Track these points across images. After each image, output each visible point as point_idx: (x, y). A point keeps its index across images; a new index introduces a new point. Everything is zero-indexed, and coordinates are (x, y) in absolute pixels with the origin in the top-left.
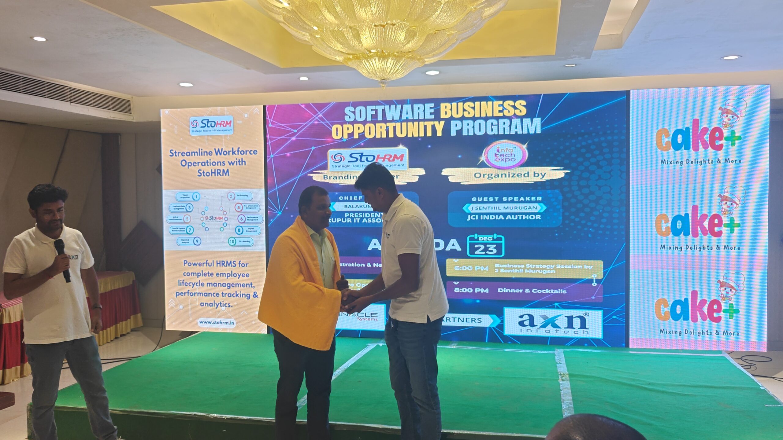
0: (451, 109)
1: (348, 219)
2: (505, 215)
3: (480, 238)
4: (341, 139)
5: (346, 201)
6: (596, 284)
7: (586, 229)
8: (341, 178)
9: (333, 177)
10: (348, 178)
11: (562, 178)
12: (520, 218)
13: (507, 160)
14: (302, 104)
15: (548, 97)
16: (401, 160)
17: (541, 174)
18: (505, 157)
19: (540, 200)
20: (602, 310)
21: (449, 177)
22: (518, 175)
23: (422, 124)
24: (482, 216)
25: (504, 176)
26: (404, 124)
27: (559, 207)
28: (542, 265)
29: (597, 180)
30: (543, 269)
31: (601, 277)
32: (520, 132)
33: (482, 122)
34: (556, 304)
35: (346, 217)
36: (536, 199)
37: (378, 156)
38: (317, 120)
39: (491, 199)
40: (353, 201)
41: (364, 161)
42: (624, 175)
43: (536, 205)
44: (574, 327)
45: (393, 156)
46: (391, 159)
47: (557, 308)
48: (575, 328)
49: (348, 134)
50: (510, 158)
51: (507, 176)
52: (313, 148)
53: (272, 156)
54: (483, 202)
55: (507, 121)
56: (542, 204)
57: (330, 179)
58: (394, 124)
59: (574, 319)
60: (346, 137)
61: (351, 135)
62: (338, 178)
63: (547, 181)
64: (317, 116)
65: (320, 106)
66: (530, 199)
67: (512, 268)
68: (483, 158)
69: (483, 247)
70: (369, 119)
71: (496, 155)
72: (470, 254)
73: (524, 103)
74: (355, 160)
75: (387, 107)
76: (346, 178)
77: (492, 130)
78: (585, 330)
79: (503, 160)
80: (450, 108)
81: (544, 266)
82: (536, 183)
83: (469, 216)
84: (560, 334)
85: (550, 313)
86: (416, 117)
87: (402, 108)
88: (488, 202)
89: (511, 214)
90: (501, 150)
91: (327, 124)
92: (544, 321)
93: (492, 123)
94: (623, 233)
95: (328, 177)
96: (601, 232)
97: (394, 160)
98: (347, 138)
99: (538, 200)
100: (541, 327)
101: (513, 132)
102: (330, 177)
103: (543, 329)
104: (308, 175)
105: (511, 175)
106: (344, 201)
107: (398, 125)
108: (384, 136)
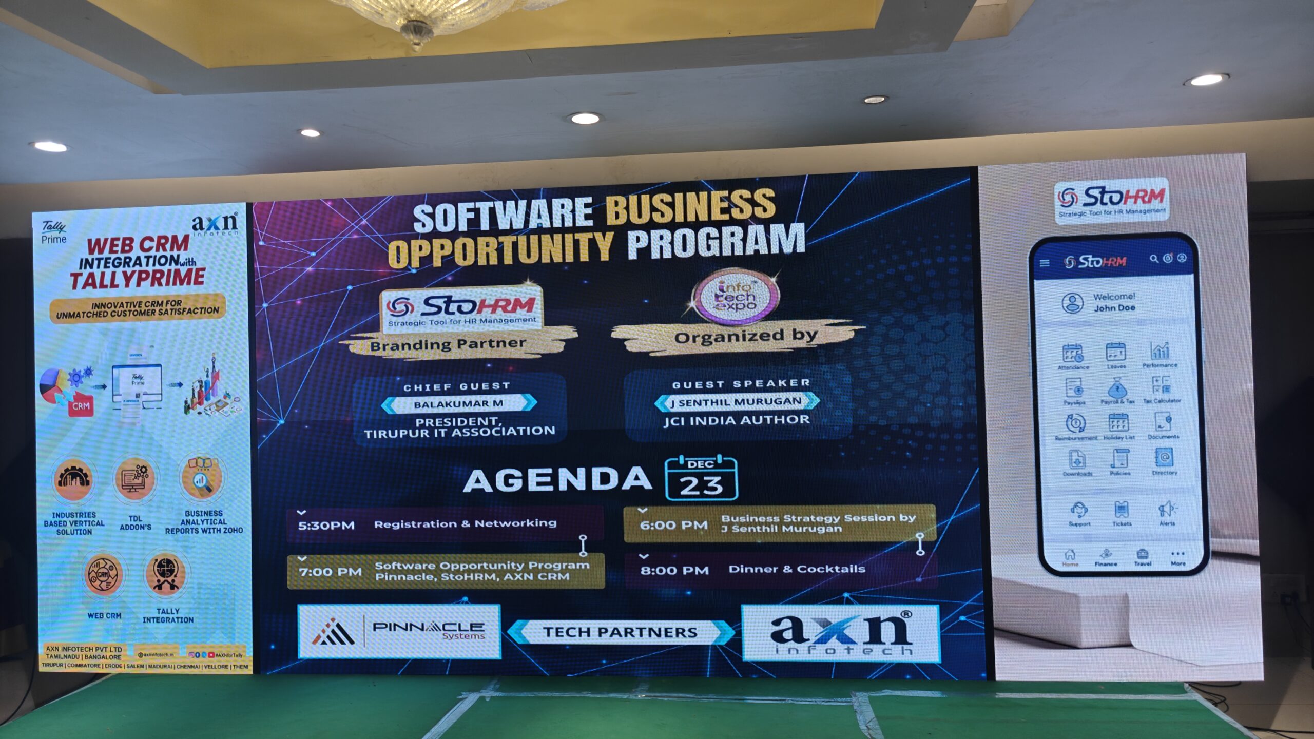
0: (627, 208)
1: (422, 431)
2: (738, 415)
3: (689, 463)
4: (406, 269)
5: (418, 394)
6: (924, 553)
7: (900, 442)
8: (406, 347)
9: (390, 346)
10: (421, 348)
11: (850, 339)
12: (769, 422)
13: (739, 306)
14: (327, 200)
15: (816, 179)
16: (530, 310)
17: (809, 333)
18: (735, 302)
19: (807, 384)
20: (938, 606)
21: (626, 343)
22: (761, 337)
23: (569, 237)
24: (692, 419)
25: (734, 338)
26: (534, 238)
27: (844, 399)
28: (816, 516)
29: (918, 344)
30: (818, 524)
31: (934, 538)
32: (764, 251)
33: (690, 233)
34: (846, 595)
35: (418, 425)
36: (799, 383)
37: (483, 301)
38: (357, 232)
39: (710, 385)
40: (433, 393)
41: (453, 313)
42: (971, 333)
43: (797, 395)
44: (883, 640)
45: (512, 302)
46: (509, 308)
47: (848, 602)
48: (884, 643)
49: (421, 258)
50: (746, 302)
51: (741, 339)
52: (350, 288)
53: (265, 305)
54: (694, 391)
55: (738, 231)
56: (811, 394)
57: (384, 349)
58: (514, 238)
59: (883, 625)
60: (416, 263)
61: (426, 260)
62: (400, 348)
63: (820, 346)
64: (356, 224)
65: (364, 204)
66: (788, 383)
67: (754, 524)
68: (692, 304)
69: (695, 481)
70: (463, 227)
71: (717, 296)
72: (670, 496)
73: (770, 193)
74: (434, 310)
75: (499, 205)
76: (418, 346)
77: (709, 248)
78: (906, 646)
79: (731, 307)
80: (625, 205)
81: (819, 519)
82: (798, 350)
83: (667, 419)
84: (857, 655)
85: (834, 613)
86: (557, 224)
87: (529, 206)
88: (705, 391)
89: (750, 414)
90: (728, 287)
91: (377, 239)
92: (822, 629)
93: (708, 236)
94: (973, 448)
95: (381, 346)
96: (929, 447)
97: (514, 310)
98: (418, 266)
99: (803, 384)
100: (819, 641)
101: (750, 251)
102: (384, 346)
103: (820, 647)
104: (340, 342)
105: (748, 337)
106: (413, 394)
107: (522, 239)
108: (494, 261)
